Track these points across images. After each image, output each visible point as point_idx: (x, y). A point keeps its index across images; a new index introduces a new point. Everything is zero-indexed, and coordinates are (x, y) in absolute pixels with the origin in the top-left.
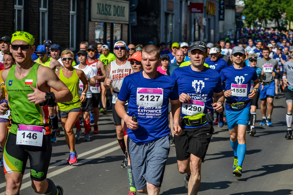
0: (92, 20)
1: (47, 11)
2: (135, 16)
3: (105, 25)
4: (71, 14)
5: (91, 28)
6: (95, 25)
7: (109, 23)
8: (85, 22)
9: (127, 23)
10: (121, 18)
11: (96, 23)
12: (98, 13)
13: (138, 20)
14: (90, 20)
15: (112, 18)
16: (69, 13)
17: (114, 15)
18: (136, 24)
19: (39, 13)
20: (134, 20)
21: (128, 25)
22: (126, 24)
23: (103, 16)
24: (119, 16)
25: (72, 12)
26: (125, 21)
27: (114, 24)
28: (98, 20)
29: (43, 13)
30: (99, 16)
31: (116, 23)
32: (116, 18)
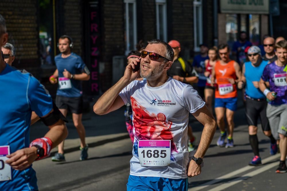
0: (223, 11)
1: (164, 3)
2: (278, 4)
3: (239, 16)
4: (195, 6)
5: (220, 22)
6: (225, 18)
7: (243, 14)
8: (212, 15)
9: (267, 13)
10: (259, 7)
11: (227, 15)
12: (229, 3)
13: (281, 9)
14: (219, 11)
15: (247, 7)
16: (192, 4)
17: (250, 4)
18: (278, 14)
19: (155, 5)
20: (276, 9)
21: (268, 15)
22: (265, 15)
23: (236, 6)
24: (255, 4)
25: (196, 3)
26: (264, 11)
27: (251, 16)
28: (230, 12)
29: (161, 6)
30: (230, 6)
31: (253, 14)
32: (253, 7)
